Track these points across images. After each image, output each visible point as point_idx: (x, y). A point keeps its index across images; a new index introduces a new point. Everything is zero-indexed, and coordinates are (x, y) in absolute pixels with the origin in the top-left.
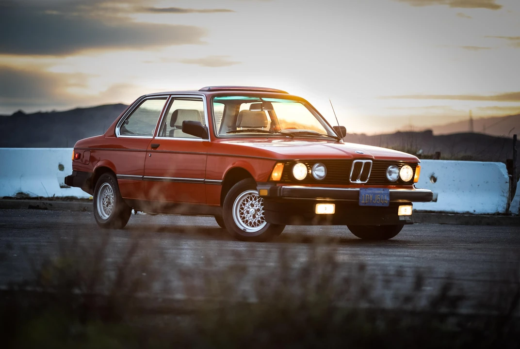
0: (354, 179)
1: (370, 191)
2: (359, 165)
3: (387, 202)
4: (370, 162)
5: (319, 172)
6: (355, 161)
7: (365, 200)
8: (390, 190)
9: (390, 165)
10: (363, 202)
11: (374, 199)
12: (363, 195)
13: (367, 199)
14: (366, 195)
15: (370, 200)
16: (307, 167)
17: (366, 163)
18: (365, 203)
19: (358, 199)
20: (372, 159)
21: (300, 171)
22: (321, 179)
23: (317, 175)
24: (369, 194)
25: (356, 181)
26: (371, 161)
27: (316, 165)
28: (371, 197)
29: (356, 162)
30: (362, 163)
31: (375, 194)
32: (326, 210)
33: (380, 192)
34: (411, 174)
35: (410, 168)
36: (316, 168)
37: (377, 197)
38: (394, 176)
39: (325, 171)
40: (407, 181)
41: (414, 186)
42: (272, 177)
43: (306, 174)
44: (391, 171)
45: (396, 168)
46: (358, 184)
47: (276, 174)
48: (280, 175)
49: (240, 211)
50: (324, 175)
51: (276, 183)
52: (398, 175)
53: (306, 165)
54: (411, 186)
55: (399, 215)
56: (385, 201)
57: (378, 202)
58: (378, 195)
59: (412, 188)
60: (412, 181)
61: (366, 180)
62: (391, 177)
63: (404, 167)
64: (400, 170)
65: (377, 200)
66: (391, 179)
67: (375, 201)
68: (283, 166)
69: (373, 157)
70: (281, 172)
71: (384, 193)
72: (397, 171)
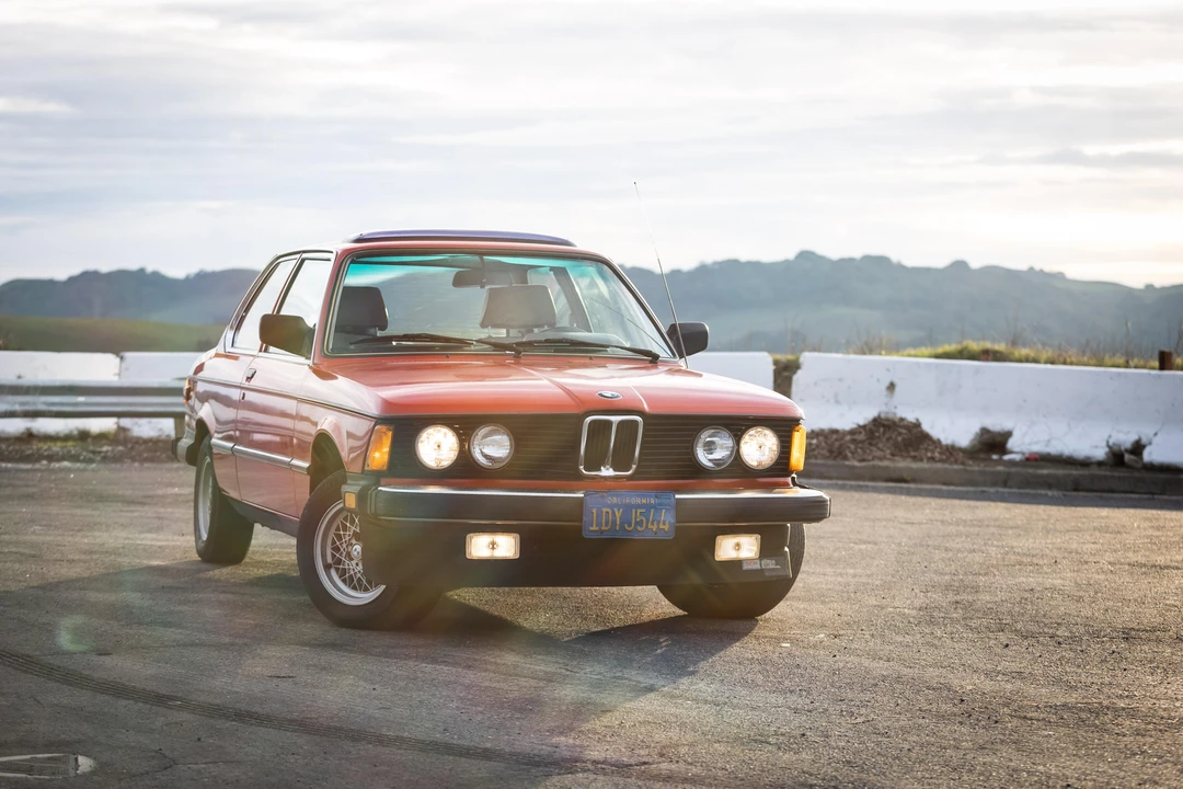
0: (594, 465)
1: (615, 500)
2: (600, 429)
3: (666, 528)
4: (636, 422)
5: (493, 447)
6: (589, 419)
7: (599, 525)
8: (677, 496)
9: (706, 427)
10: (594, 528)
11: (626, 520)
12: (594, 511)
13: (607, 524)
14: (604, 510)
15: (614, 522)
16: (459, 436)
17: (621, 423)
18: (602, 532)
19: (581, 521)
20: (640, 413)
21: (436, 447)
22: (497, 466)
23: (486, 456)
24: (612, 506)
25: (600, 470)
26: (638, 419)
27: (483, 431)
28: (618, 515)
29: (593, 422)
30: (609, 423)
31: (628, 509)
32: (493, 548)
33: (644, 501)
34: (775, 448)
35: (769, 433)
36: (485, 436)
37: (636, 515)
38: (719, 454)
39: (511, 445)
40: (760, 468)
41: (793, 479)
42: (369, 461)
43: (456, 453)
44: (712, 443)
45: (725, 433)
46: (606, 478)
47: (377, 455)
48: (386, 457)
49: (334, 542)
50: (505, 455)
51: (378, 476)
52: (732, 451)
53: (456, 431)
54: (782, 480)
55: (717, 559)
56: (661, 527)
57: (639, 528)
58: (639, 511)
59: (786, 485)
60: (781, 467)
61: (631, 468)
62: (711, 457)
63: (752, 432)
64: (738, 439)
65: (637, 523)
66: (710, 464)
67: (630, 525)
68: (390, 434)
69: (646, 406)
70: (386, 449)
71: (660, 504)
72: (730, 443)
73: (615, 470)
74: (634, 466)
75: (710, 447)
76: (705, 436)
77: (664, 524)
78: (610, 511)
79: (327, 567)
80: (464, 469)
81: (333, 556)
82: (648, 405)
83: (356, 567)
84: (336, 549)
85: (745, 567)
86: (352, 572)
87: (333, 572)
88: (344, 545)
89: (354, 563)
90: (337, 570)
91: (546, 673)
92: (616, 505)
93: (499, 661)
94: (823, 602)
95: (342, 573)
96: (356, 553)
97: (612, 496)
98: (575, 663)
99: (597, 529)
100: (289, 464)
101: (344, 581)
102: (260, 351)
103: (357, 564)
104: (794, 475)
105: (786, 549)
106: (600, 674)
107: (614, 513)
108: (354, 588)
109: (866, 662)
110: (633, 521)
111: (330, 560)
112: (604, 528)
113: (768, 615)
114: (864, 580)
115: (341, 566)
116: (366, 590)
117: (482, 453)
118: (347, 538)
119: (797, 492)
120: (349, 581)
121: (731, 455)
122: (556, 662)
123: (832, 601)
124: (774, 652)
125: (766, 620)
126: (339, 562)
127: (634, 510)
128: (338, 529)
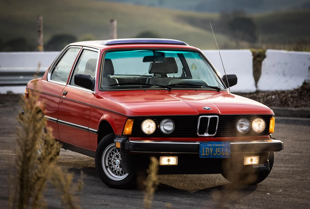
0: (202, 132)
1: (210, 145)
2: (204, 120)
4: (216, 118)
5: (167, 127)
6: (200, 117)
7: (205, 153)
8: (231, 143)
9: (240, 118)
10: (203, 154)
11: (214, 151)
12: (203, 149)
13: (207, 153)
14: (207, 148)
15: (210, 152)
16: (156, 123)
17: (212, 118)
18: (206, 156)
19: (199, 152)
20: (218, 115)
21: (148, 127)
22: (169, 133)
23: (165, 130)
24: (209, 147)
26: (217, 116)
27: (164, 121)
28: (211, 150)
29: (202, 118)
30: (207, 118)
31: (215, 148)
32: (169, 161)
33: (220, 145)
34: (264, 125)
35: (262, 120)
36: (165, 123)
37: (217, 150)
38: (245, 128)
39: (174, 126)
40: (259, 132)
41: (270, 136)
42: (124, 131)
43: (155, 129)
44: (243, 124)
45: (246, 120)
46: (206, 137)
47: (128, 129)
48: (131, 130)
49: (109, 158)
50: (172, 129)
51: (128, 137)
52: (249, 127)
53: (155, 121)
54: (267, 136)
55: (245, 164)
56: (226, 154)
57: (218, 155)
58: (218, 149)
59: (268, 139)
60: (266, 131)
61: (214, 133)
62: (242, 129)
63: (256, 120)
64: (251, 123)
65: (218, 153)
66: (241, 131)
67: (215, 154)
68: (132, 122)
69: (220, 112)
70: (131, 128)
71: (225, 146)
72: (248, 124)
73: (209, 134)
74: (216, 133)
75: (241, 126)
76: (240, 121)
77: (227, 153)
78: (208, 149)
79: (106, 167)
80: (158, 134)
81: (109, 163)
82: (221, 112)
83: (117, 168)
84: (110, 161)
85: (254, 167)
86: (116, 169)
87: (108, 169)
88: (113, 160)
89: (116, 166)
90: (110, 168)
91: (190, 203)
92: (211, 147)
93: (173, 200)
94: (280, 178)
95: (112, 169)
96: (117, 162)
97: (209, 144)
98: (198, 200)
99: (204, 155)
100: (87, 129)
101: (113, 172)
102: (67, 84)
103: (117, 166)
104: (271, 134)
105: (268, 160)
106: (208, 203)
107: (210, 149)
108: (117, 175)
109: (296, 200)
110: (216, 152)
111: (107, 165)
112: (206, 155)
113: (261, 183)
114: (296, 169)
115: (112, 167)
116: (121, 175)
117: (164, 129)
118: (114, 157)
119: (272, 141)
120: (115, 172)
121: (249, 128)
122: (192, 200)
123: (284, 178)
124: (264, 196)
125: (261, 185)
126: (111, 165)
127: (217, 149)
128: (110, 154)
